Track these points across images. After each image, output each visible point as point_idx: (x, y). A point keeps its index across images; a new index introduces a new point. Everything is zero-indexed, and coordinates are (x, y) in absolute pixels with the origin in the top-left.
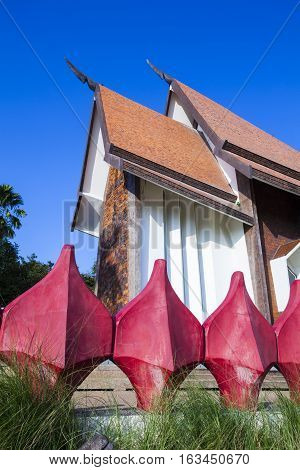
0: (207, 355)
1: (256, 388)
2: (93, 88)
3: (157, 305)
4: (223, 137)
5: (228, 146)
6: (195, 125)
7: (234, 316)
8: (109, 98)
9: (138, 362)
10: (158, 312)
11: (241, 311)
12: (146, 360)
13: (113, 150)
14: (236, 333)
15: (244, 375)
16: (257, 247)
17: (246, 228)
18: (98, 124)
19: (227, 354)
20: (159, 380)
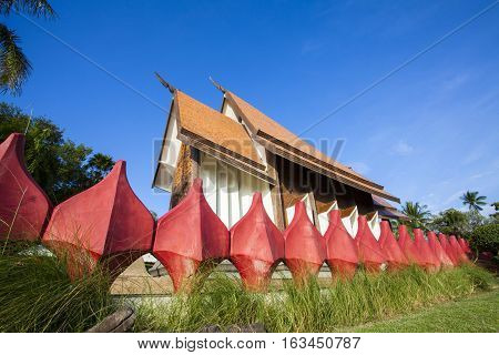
0: (231, 252)
1: (268, 276)
2: (172, 92)
3: (192, 211)
4: (257, 128)
5: (260, 133)
6: (240, 120)
7: (253, 224)
8: (183, 99)
9: (173, 254)
10: (193, 218)
11: (259, 220)
12: (180, 253)
13: (183, 131)
14: (254, 236)
15: (260, 266)
16: (278, 199)
17: (271, 187)
18: (174, 115)
19: (247, 251)
20: (190, 268)
